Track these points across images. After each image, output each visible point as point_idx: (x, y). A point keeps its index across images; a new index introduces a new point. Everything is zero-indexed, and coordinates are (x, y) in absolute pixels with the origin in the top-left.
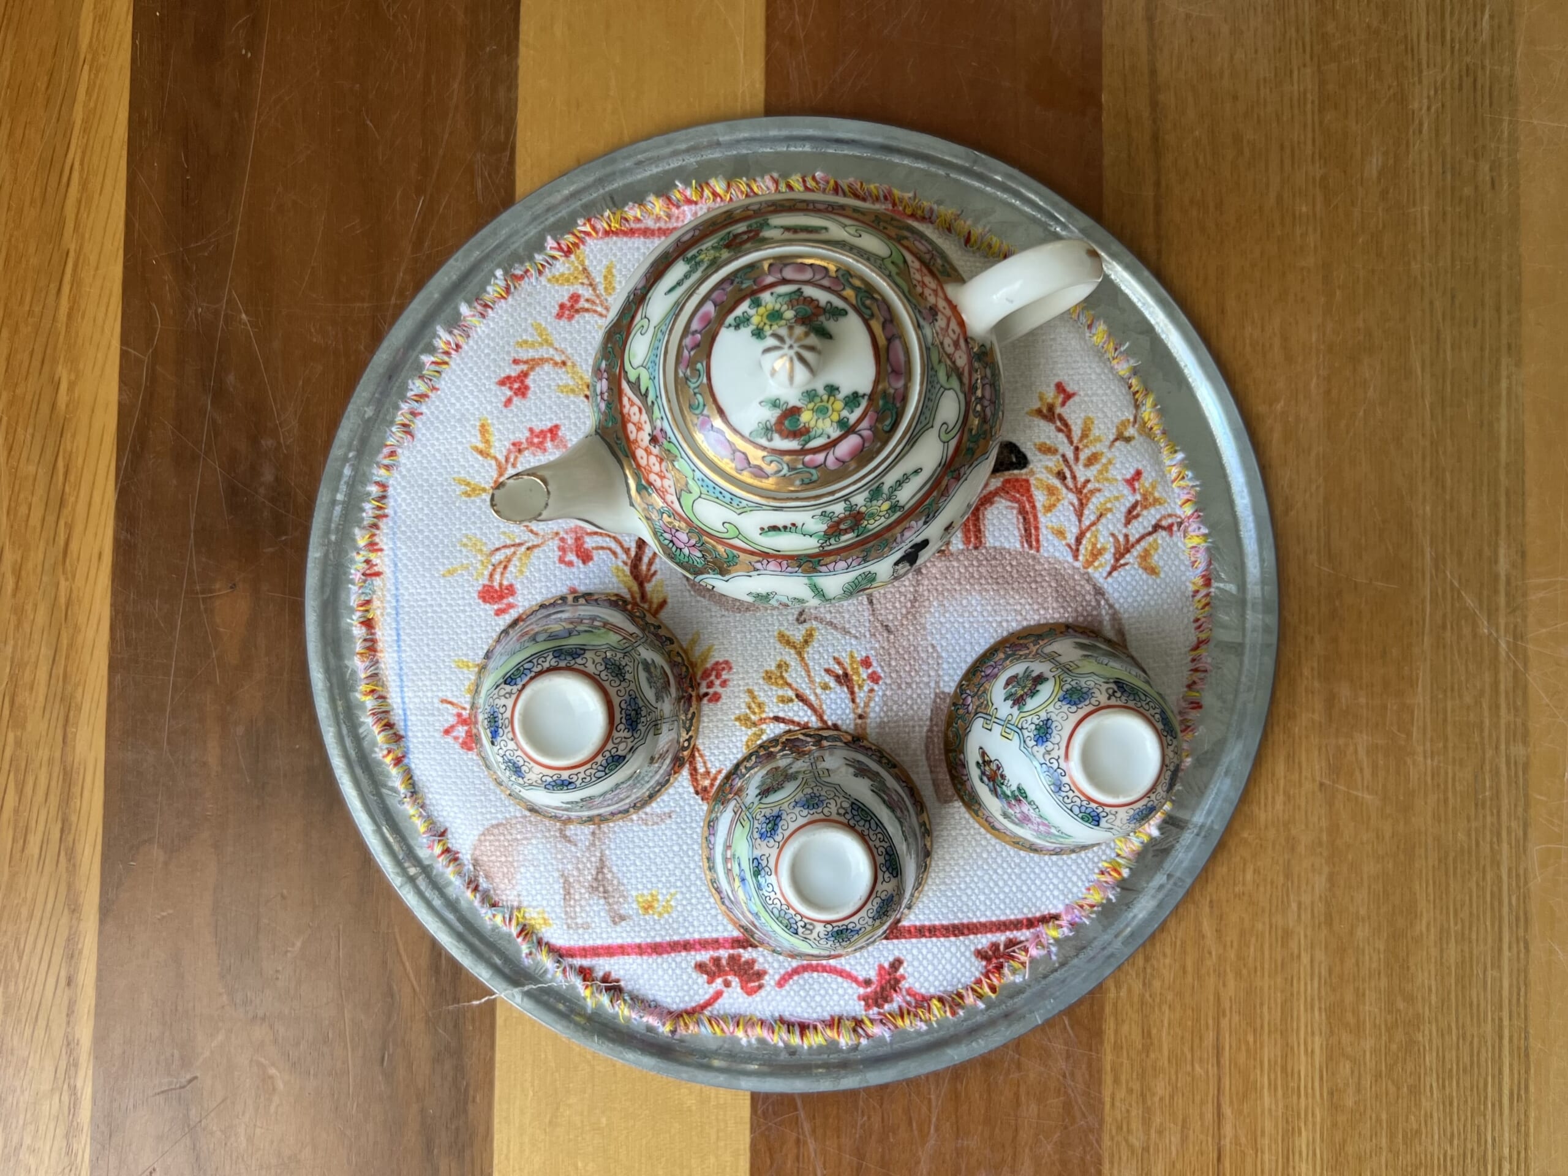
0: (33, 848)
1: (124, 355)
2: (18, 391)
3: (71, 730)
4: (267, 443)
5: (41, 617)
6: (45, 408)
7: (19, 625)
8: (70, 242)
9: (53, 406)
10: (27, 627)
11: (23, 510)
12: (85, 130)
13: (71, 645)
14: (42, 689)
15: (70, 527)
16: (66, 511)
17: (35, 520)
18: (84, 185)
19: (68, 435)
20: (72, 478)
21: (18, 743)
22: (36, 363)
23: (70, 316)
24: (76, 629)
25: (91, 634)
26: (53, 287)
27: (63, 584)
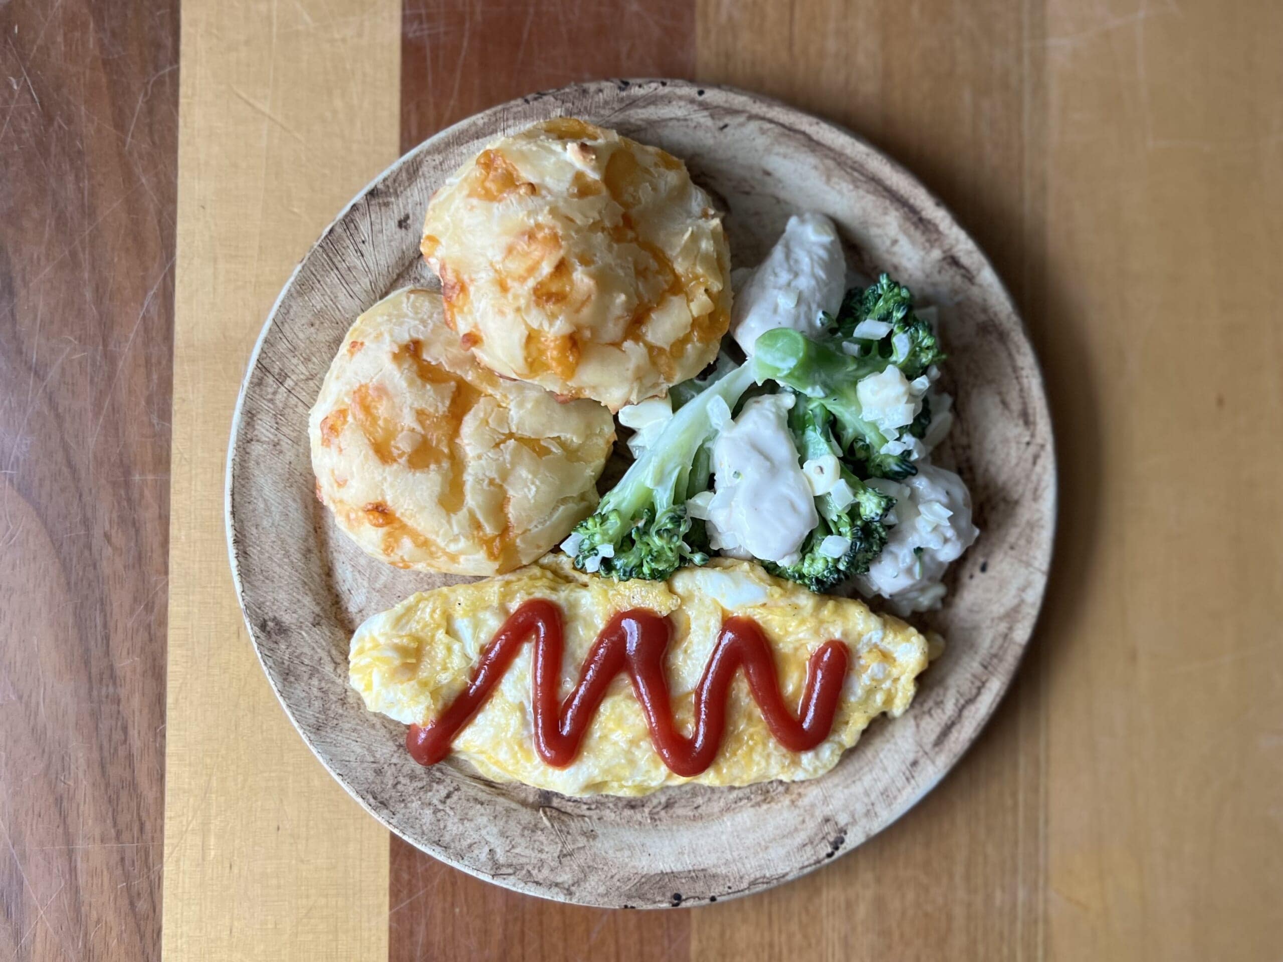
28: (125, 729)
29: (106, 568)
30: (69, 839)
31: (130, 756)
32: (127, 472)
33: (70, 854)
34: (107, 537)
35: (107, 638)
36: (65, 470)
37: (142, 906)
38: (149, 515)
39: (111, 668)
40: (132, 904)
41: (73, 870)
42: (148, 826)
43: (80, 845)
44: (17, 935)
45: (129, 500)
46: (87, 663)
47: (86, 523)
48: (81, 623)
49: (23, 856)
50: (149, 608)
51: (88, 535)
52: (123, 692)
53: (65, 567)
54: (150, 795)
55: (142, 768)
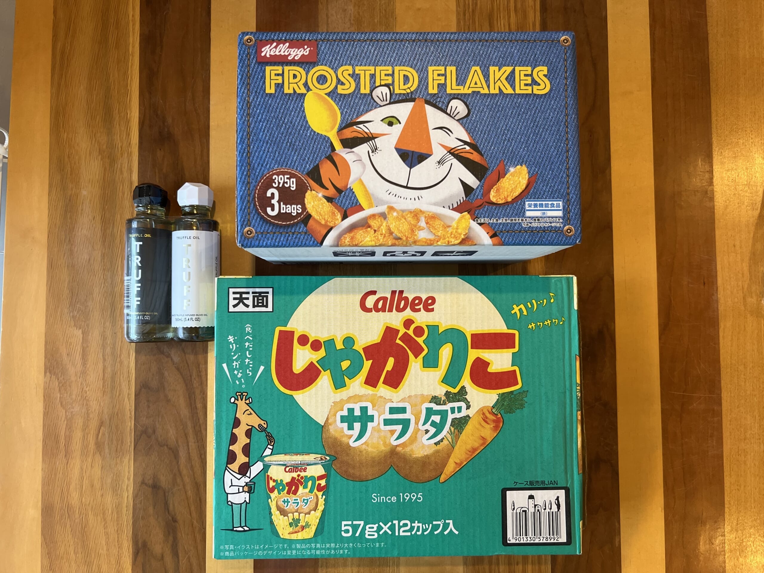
0: (126, 195)
1: (139, 108)
2: (121, 115)
3: (132, 175)
4: (166, 124)
5: (126, 155)
6: (125, 118)
7: (122, 157)
8: (129, 87)
9: (127, 117)
10: (123, 157)
11: (122, 136)
12: (131, 67)
13: (131, 160)
14: (126, 168)
15: (130, 139)
16: (130, 136)
17: (124, 137)
18: (131, 78)
19: (130, 122)
20: (131, 130)
21: (122, 178)
22: (124, 110)
23: (129, 101)
24: (132, 157)
25: (135, 157)
26: (126, 96)
27: (130, 150)
28: (199, 420)
29: (195, 386)
30: (188, 443)
31: (200, 425)
32: (199, 365)
33: (188, 446)
34: (195, 379)
35: (195, 400)
36: (186, 365)
37: (203, 457)
38: (203, 374)
39: (196, 407)
40: (201, 456)
41: (189, 449)
42: (204, 440)
43: (190, 444)
44: (178, 462)
45: (199, 371)
46: (191, 406)
47: (191, 376)
48: (190, 398)
49: (178, 446)
50: (204, 394)
51: (191, 379)
52: (198, 411)
53: (186, 385)
54: (204, 433)
55: (203, 428)
